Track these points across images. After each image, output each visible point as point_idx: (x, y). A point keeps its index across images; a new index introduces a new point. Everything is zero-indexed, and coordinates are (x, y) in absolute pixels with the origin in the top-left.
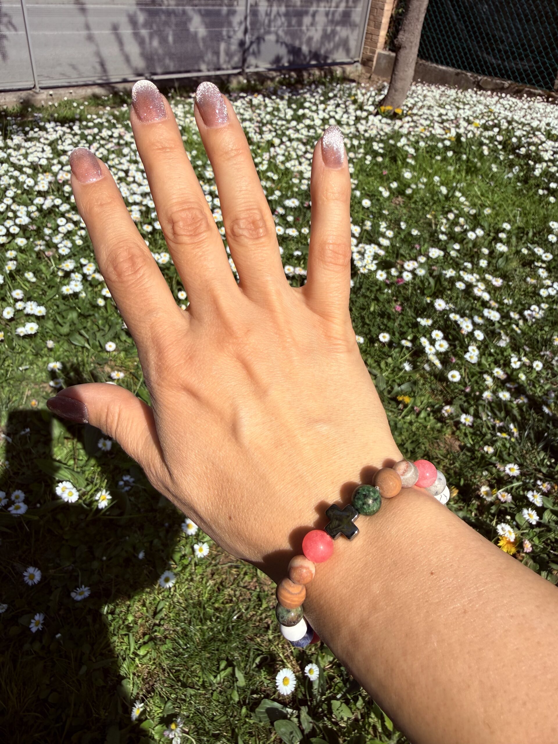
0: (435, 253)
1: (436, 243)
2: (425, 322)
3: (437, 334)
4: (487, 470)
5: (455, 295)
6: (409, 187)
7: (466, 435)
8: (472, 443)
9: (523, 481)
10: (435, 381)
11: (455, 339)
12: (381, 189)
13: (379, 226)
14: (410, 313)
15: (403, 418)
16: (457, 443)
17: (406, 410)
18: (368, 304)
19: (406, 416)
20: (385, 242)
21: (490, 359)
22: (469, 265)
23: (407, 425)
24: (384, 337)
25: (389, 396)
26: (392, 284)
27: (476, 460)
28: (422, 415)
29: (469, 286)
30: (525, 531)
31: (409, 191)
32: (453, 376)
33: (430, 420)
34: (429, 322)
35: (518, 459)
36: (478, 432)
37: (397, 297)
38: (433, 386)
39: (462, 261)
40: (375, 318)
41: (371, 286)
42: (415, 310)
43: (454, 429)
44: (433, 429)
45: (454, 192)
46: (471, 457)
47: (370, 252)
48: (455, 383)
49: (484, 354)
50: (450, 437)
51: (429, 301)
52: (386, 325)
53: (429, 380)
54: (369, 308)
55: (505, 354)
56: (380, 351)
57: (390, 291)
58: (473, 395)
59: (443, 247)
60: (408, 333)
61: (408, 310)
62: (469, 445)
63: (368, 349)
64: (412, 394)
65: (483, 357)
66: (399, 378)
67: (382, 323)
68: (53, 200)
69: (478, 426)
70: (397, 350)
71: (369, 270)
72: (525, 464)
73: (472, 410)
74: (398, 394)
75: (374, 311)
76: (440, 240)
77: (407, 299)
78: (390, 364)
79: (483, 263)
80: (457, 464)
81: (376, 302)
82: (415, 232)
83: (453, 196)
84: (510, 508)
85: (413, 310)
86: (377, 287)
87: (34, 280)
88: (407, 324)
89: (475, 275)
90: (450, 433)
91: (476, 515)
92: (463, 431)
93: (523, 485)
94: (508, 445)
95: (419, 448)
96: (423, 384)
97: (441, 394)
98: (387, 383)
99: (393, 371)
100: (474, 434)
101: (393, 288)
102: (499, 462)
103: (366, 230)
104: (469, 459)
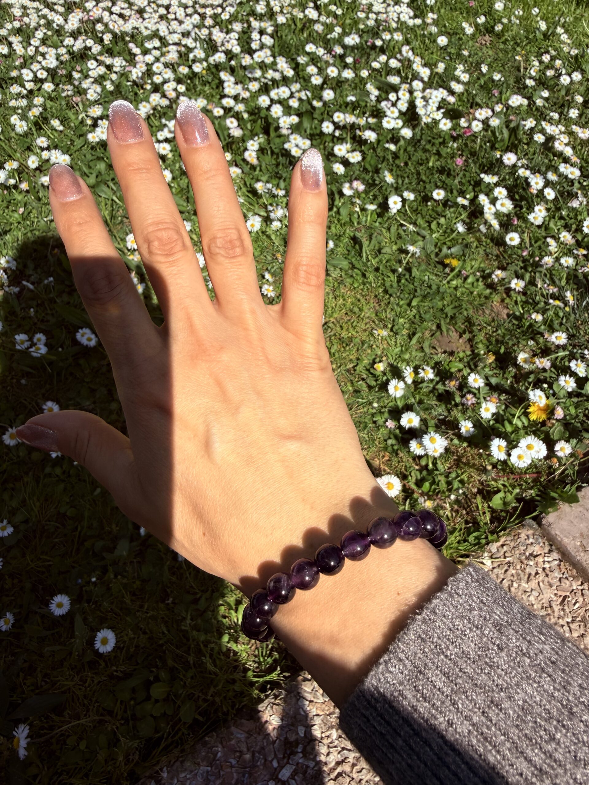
0: (516, 101)
1: (521, 89)
2: (489, 179)
3: (501, 192)
4: (532, 339)
5: (532, 150)
6: (500, 21)
7: (516, 303)
8: (522, 311)
9: (570, 351)
10: (491, 244)
11: (522, 198)
12: (465, 25)
13: (456, 69)
14: (474, 168)
15: (448, 282)
16: (506, 311)
17: (452, 274)
18: (427, 159)
19: (451, 280)
20: (458, 88)
21: (560, 223)
22: (556, 116)
23: (452, 289)
24: (438, 194)
25: (437, 260)
26: (459, 136)
27: (522, 329)
28: (470, 280)
29: (550, 139)
30: (561, 400)
31: (499, 28)
32: (511, 239)
33: (478, 285)
34: (495, 179)
35: (570, 330)
36: (531, 301)
37: (463, 151)
38: (488, 250)
39: (548, 112)
40: (432, 174)
41: (434, 138)
42: (480, 165)
43: (505, 296)
44: (479, 296)
45: (556, 28)
46: (518, 325)
47: (436, 97)
48: (514, 246)
49: (554, 217)
50: (498, 304)
51: (498, 156)
52: (444, 182)
53: (484, 244)
54: (428, 163)
55: (579, 218)
56: (433, 210)
57: (455, 145)
58: (531, 261)
59: (528, 95)
60: (468, 191)
61: (472, 165)
62: (518, 313)
63: (420, 208)
64: (463, 258)
65: (553, 220)
66: (450, 241)
67: (440, 180)
68: (84, 41)
69: (532, 294)
70: (452, 210)
71: (433, 119)
72: (578, 334)
73: (527, 276)
74: (446, 256)
75: (433, 167)
76: (526, 87)
77: (473, 154)
78: (442, 225)
79: (574, 113)
80: (499, 332)
81: (437, 157)
82: (497, 77)
83: (554, 34)
84: (551, 377)
85: (478, 165)
86: (441, 140)
87: (61, 128)
88: (469, 182)
89: (560, 126)
90: (499, 300)
91: (511, 382)
92: (515, 299)
93: (569, 355)
94: (561, 314)
95: (461, 313)
96: (477, 247)
97: (496, 260)
98: (436, 246)
99: (445, 232)
100: (526, 302)
101: (460, 141)
102: (548, 331)
103: (437, 73)
104: (515, 327)
